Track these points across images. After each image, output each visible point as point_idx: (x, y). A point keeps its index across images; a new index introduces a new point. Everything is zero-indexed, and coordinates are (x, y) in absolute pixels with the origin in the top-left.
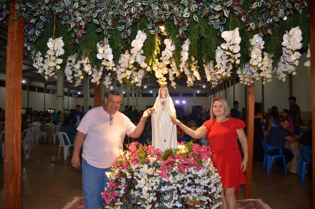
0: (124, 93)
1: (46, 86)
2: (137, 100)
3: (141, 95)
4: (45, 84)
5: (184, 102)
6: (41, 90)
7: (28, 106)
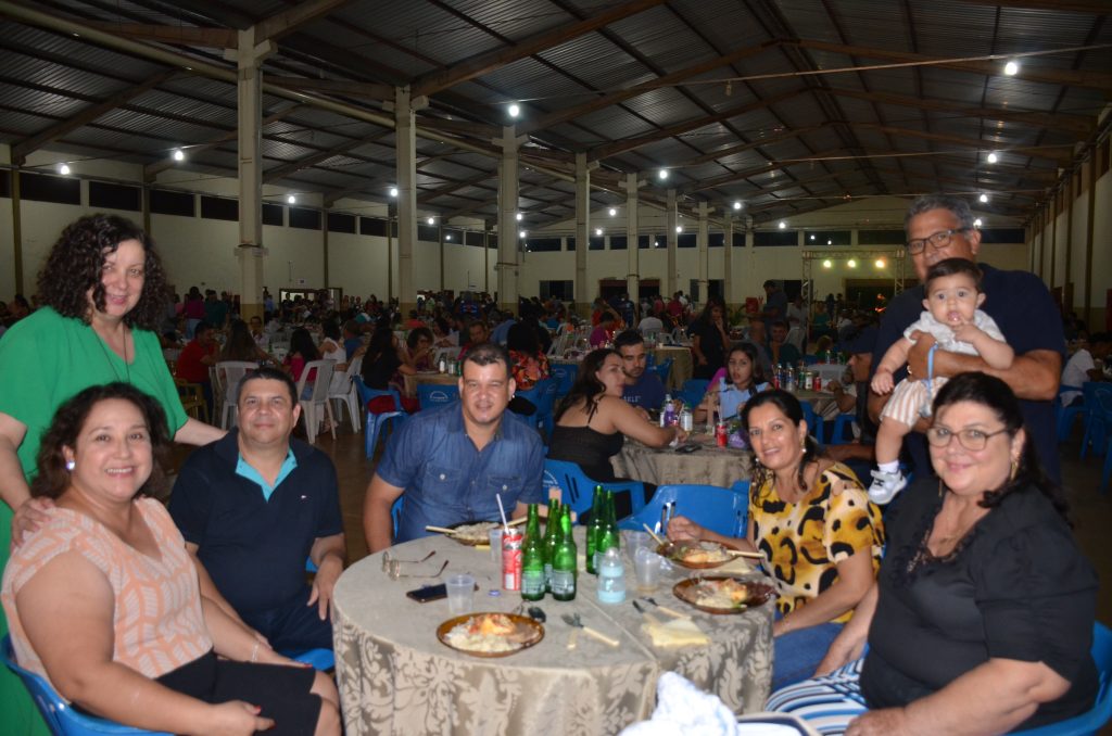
0: (679, 230)
1: (488, 228)
2: (727, 255)
3: (749, 239)
4: (487, 221)
5: (880, 264)
6: (475, 239)
7: (442, 286)
